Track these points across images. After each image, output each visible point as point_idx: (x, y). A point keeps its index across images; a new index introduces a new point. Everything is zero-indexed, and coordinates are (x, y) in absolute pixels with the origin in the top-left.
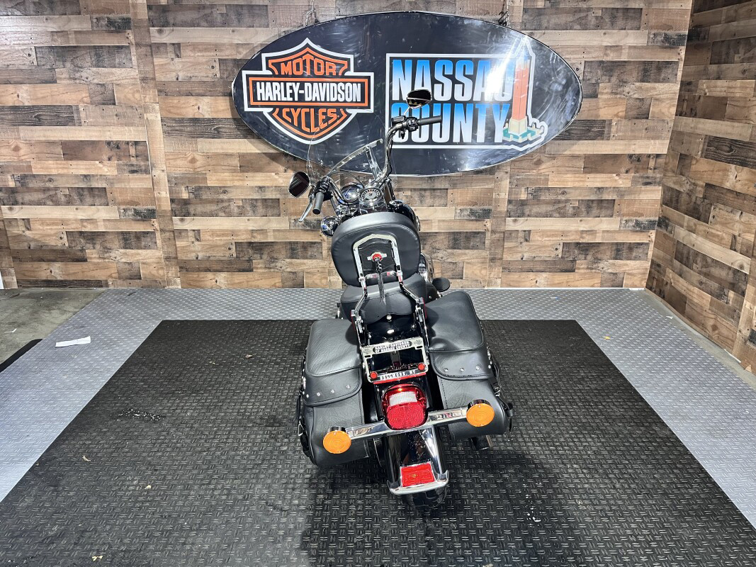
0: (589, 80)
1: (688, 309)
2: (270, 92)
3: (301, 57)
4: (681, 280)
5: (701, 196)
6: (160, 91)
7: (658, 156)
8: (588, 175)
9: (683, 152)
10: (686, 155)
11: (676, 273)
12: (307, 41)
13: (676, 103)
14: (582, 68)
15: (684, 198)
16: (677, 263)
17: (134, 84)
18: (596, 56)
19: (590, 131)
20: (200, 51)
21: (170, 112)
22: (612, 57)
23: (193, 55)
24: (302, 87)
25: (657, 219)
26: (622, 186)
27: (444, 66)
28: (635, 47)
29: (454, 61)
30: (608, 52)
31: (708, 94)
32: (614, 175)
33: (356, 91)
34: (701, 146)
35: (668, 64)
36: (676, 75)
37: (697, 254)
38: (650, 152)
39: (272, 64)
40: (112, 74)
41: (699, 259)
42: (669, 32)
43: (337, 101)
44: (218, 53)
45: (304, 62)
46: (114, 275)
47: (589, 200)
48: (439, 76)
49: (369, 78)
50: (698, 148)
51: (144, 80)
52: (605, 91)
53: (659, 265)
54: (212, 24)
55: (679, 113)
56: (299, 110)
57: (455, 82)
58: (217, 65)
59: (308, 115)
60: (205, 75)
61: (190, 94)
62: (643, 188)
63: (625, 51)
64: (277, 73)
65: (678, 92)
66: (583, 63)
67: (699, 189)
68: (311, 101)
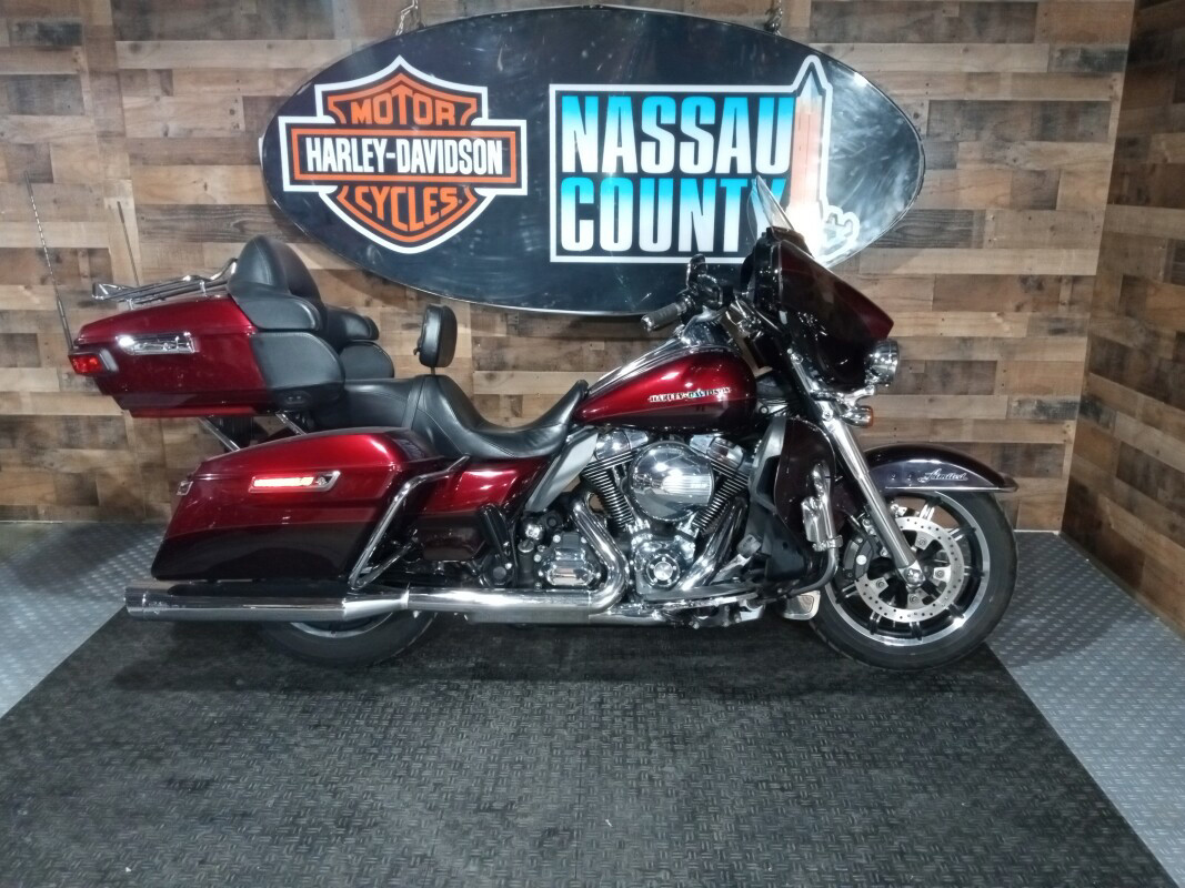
0: (938, 135)
1: (1146, 578)
2: (333, 155)
3: (389, 90)
4: (1131, 519)
5: (1170, 356)
6: (134, 157)
7: (1076, 279)
8: (943, 315)
9: (1128, 272)
10: (1135, 279)
11: (1123, 506)
12: (400, 61)
13: (1108, 180)
14: (924, 113)
15: (1135, 360)
16: (1122, 487)
17: (86, 145)
18: (949, 91)
19: (943, 230)
20: (209, 83)
21: (153, 195)
22: (981, 93)
23: (193, 89)
24: (391, 147)
25: (1078, 398)
26: (1009, 335)
27: (659, 109)
28: (1024, 76)
29: (679, 98)
30: (975, 84)
31: (1170, 161)
32: (994, 315)
33: (493, 155)
34: (1163, 261)
35: (1089, 106)
36: (1106, 127)
37: (1165, 469)
38: (1060, 270)
39: (336, 104)
40: (47, 126)
41: (1169, 481)
42: (1091, 47)
43: (459, 174)
44: (242, 87)
45: (395, 100)
46: (49, 497)
47: (944, 362)
48: (649, 126)
49: (517, 130)
50: (1157, 264)
51: (105, 136)
52: (969, 157)
53: (1083, 489)
54: (231, 35)
55: (1116, 199)
56: (386, 190)
57: (680, 137)
58: (239, 108)
59: (403, 199)
60: (218, 127)
61: (188, 161)
62: (1052, 339)
63: (1007, 83)
64: (343, 120)
65: (1111, 158)
66: (927, 104)
67: (1164, 343)
68: (410, 174)
